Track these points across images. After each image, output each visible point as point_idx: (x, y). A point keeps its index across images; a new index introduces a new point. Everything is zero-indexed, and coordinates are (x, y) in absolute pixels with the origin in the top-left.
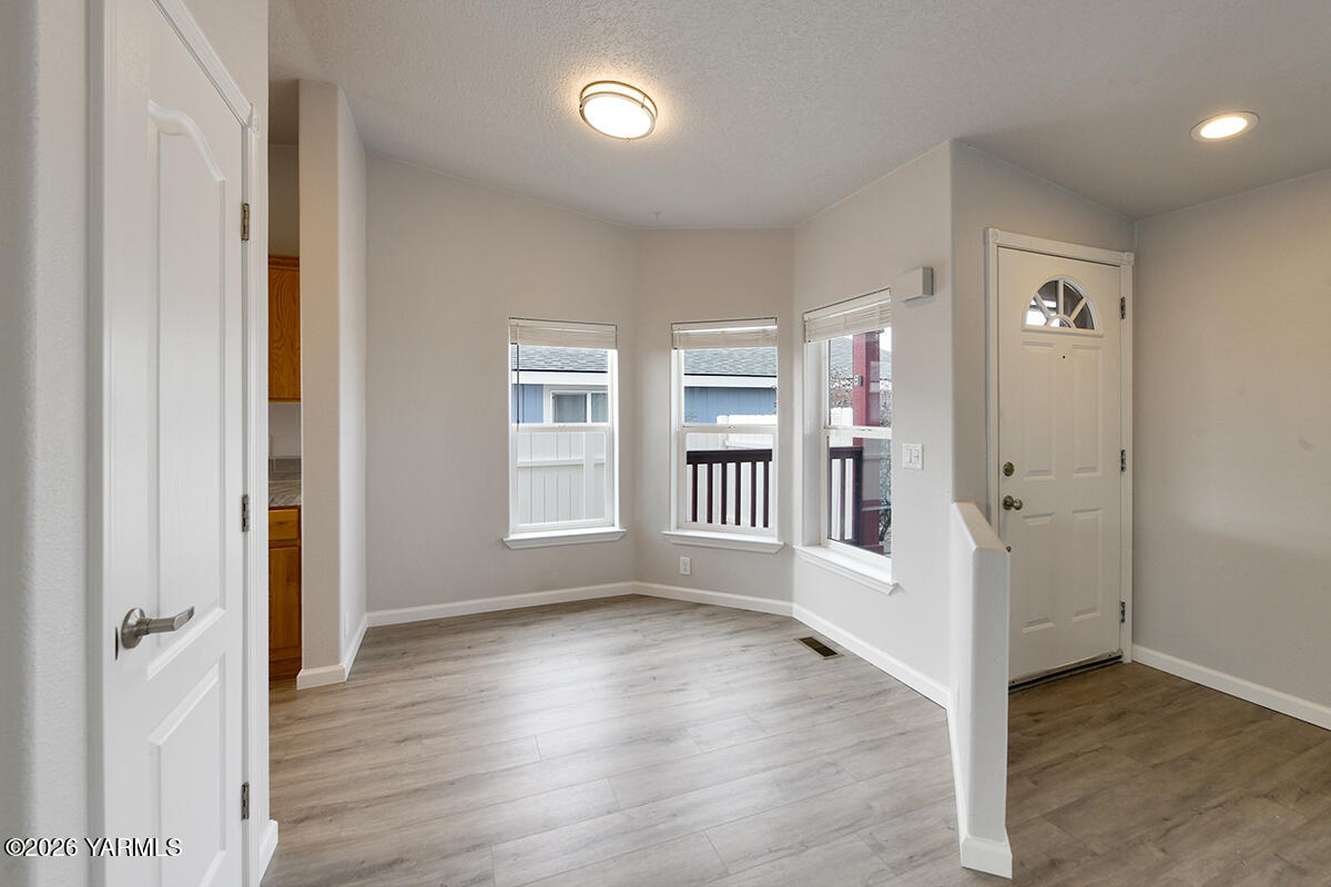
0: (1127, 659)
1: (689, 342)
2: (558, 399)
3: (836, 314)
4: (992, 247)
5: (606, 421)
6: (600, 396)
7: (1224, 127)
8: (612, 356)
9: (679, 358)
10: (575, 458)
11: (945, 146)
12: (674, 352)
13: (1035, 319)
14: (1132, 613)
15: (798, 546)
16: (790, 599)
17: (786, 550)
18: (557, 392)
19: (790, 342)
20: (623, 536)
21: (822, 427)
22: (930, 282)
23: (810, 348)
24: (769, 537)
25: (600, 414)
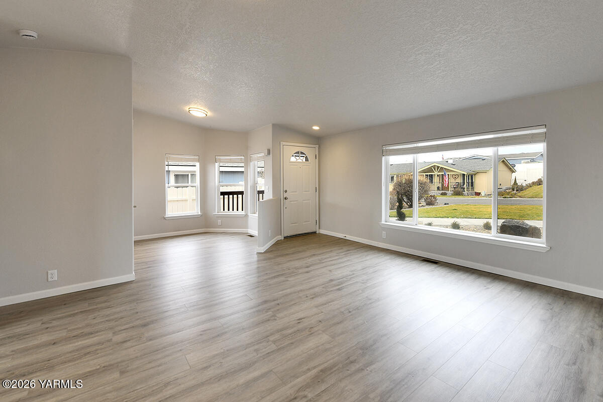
0: (317, 232)
1: (220, 161)
2: (177, 176)
3: (256, 156)
4: (282, 146)
5: (195, 183)
6: (193, 175)
7: (316, 128)
8: (198, 164)
9: (217, 165)
10: (184, 198)
11: (271, 124)
12: (216, 164)
13: (293, 159)
14: (319, 223)
15: (249, 214)
16: (248, 228)
17: (246, 215)
18: (176, 173)
19: (247, 162)
20: (201, 216)
21: (255, 184)
22: (269, 153)
23: (252, 164)
24: (243, 213)
25: (193, 180)
